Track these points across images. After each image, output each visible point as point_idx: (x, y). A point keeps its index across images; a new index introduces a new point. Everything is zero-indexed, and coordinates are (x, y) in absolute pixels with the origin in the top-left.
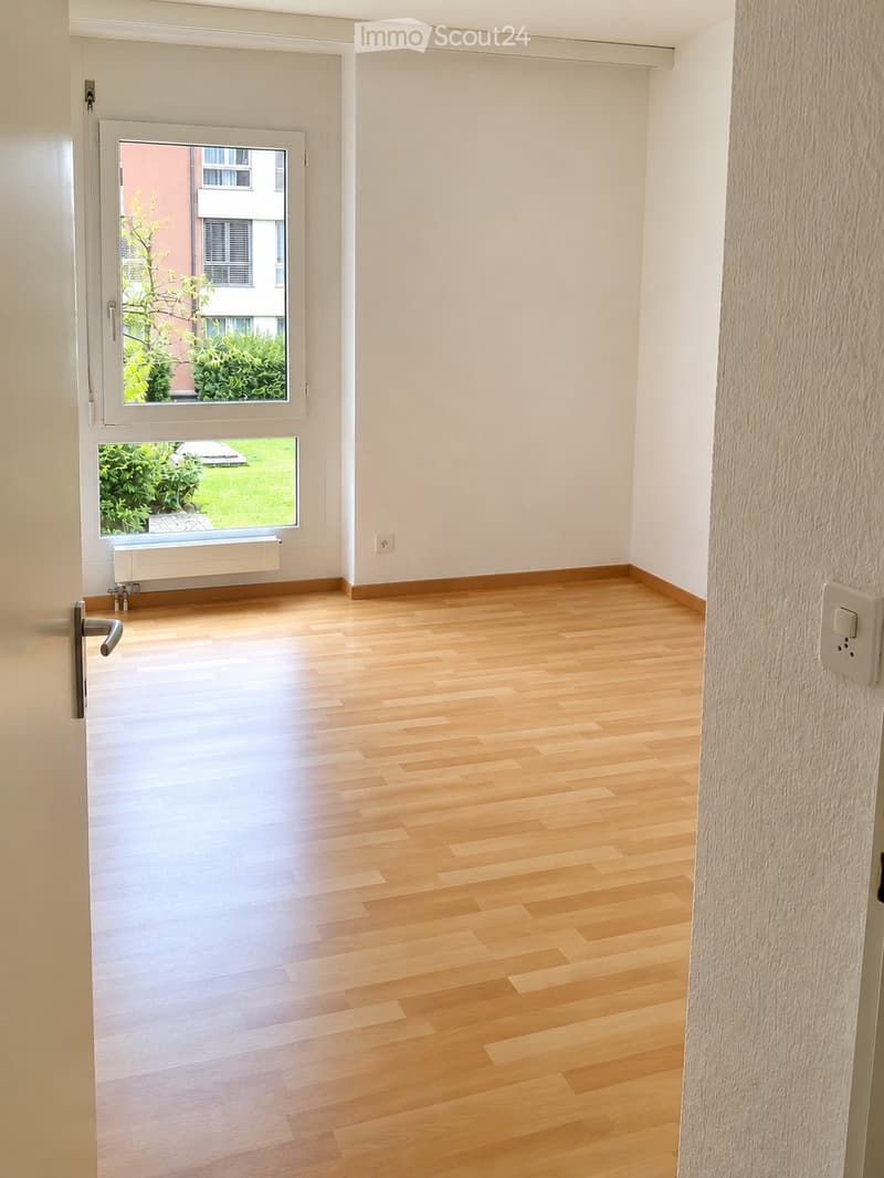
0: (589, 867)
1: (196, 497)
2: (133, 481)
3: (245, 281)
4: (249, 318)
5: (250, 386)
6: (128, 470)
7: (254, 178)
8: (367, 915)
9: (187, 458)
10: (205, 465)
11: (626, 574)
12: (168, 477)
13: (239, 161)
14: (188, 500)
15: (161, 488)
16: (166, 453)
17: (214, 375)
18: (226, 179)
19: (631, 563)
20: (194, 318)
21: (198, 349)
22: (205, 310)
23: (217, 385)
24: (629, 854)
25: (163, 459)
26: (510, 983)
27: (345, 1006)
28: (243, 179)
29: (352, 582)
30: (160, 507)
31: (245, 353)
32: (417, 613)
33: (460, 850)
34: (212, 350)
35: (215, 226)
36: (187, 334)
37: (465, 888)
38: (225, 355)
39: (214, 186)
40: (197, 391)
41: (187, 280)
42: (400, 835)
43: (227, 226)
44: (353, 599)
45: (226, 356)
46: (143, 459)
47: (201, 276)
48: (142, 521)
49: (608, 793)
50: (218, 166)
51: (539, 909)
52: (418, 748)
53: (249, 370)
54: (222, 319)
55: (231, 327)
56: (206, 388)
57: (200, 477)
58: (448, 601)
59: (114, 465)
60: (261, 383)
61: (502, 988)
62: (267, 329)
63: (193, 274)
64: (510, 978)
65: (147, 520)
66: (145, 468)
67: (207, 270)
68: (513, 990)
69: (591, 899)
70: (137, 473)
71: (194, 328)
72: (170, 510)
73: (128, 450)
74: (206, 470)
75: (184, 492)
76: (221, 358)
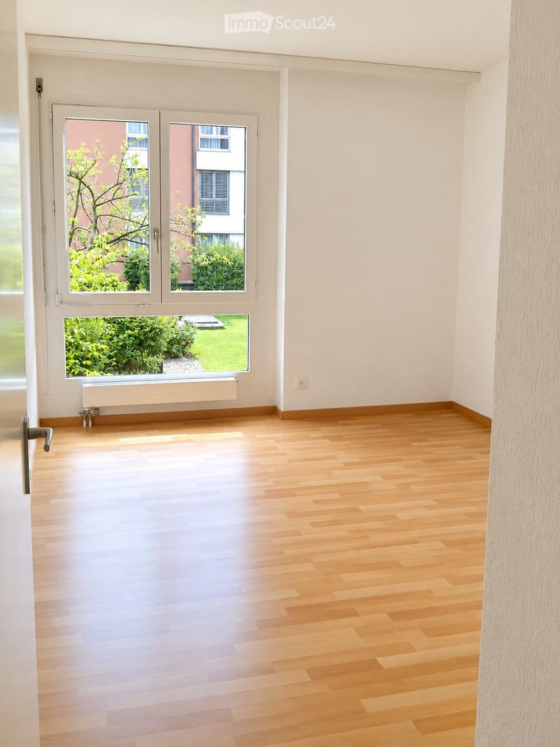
0: (430, 591)
1: (193, 349)
2: (153, 339)
3: (225, 211)
4: (227, 235)
5: (227, 279)
6: (150, 331)
7: (231, 144)
8: (287, 615)
9: (187, 324)
10: (199, 328)
11: (450, 407)
12: (175, 336)
13: (222, 133)
14: (188, 350)
15: (171, 343)
16: (175, 320)
17: (205, 272)
18: (213, 144)
19: (453, 400)
20: (193, 235)
21: (195, 255)
22: (200, 230)
23: (207, 278)
24: (457, 584)
25: (172, 324)
26: (377, 662)
27: (272, 671)
28: (224, 144)
29: (282, 408)
30: (170, 356)
31: (224, 257)
32: (322, 428)
33: (348, 578)
34: (204, 255)
35: (207, 174)
36: (188, 244)
37: (349, 601)
38: (211, 258)
39: (207, 149)
40: (194, 281)
41: (190, 210)
42: (310, 567)
43: (214, 176)
44: (282, 419)
45: (213, 259)
46: (159, 324)
47: (198, 208)
48: (158, 364)
49: (442, 546)
50: (209, 136)
51: (396, 616)
52: (321, 513)
53: (226, 269)
54: (210, 236)
55: (216, 240)
56: (200, 279)
57: (194, 336)
58: (341, 422)
59: (142, 328)
60: (233, 277)
61: (373, 665)
62: (238, 242)
63: (193, 206)
64: (378, 659)
65: (162, 364)
66: (161, 330)
67: (202, 203)
68: (380, 667)
69: (431, 611)
70: (155, 333)
71: (193, 242)
72: (176, 357)
73: (151, 319)
74: (199, 332)
75: (185, 346)
76: (209, 260)
